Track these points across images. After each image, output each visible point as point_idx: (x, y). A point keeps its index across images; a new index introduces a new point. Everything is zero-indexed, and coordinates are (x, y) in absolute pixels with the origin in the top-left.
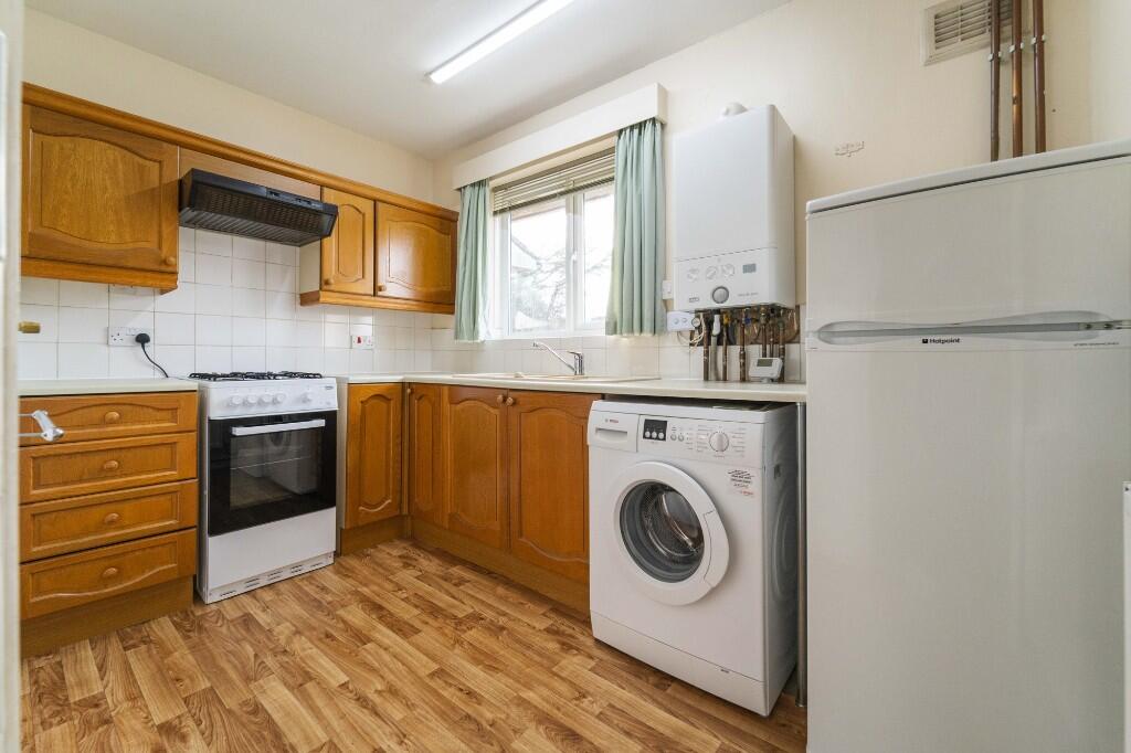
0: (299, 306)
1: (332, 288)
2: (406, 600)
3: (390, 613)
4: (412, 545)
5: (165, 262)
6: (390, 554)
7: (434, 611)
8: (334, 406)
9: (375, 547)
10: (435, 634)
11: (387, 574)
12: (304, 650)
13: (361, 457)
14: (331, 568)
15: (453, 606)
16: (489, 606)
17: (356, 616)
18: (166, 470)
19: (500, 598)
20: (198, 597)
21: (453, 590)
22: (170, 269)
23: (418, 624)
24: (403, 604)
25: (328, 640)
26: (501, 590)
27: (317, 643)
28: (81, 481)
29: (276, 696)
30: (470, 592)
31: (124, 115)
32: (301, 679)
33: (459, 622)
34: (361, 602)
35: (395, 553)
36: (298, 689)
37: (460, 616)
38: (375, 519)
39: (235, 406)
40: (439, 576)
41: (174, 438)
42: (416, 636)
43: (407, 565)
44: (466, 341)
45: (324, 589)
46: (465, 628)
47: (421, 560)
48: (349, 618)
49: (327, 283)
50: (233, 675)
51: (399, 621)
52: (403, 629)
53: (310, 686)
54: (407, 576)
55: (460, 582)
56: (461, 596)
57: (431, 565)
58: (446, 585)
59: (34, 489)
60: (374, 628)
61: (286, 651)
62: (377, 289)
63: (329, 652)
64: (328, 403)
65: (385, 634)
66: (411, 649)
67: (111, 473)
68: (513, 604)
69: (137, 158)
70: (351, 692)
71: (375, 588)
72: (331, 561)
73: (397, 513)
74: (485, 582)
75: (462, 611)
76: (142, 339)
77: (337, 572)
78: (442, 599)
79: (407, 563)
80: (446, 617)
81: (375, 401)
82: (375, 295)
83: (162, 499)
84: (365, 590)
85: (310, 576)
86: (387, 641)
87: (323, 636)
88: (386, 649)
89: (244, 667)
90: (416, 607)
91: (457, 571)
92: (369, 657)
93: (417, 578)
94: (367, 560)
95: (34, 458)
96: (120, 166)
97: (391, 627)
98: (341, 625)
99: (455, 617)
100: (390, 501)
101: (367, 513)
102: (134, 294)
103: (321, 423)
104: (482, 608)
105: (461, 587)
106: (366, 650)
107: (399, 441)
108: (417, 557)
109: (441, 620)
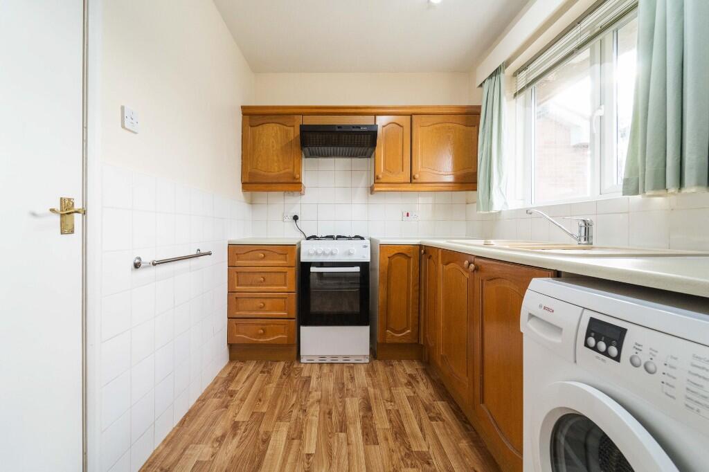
0: (370, 195)
1: (381, 181)
2: (388, 412)
3: (372, 417)
4: (423, 369)
5: (294, 178)
6: (406, 369)
7: (399, 432)
8: (368, 259)
9: (399, 361)
10: (385, 453)
11: (393, 384)
12: (313, 415)
13: (388, 296)
14: (366, 365)
15: (415, 437)
16: (444, 455)
17: (353, 407)
18: (281, 285)
19: (459, 452)
20: (298, 357)
21: (426, 421)
22: (298, 181)
23: (381, 438)
24: (384, 414)
25: (327, 416)
26: (464, 444)
27: (322, 413)
28: (251, 285)
29: (279, 439)
30: (437, 431)
31: (274, 107)
32: (297, 435)
33: (409, 453)
34: (364, 398)
35: (409, 370)
36: (290, 439)
37: (415, 449)
38: (397, 341)
39: (311, 255)
40: (424, 404)
41: (285, 269)
42: (373, 447)
43: (409, 384)
44: (481, 212)
45: (352, 378)
46: (409, 463)
47: (421, 384)
48: (348, 405)
49: (378, 178)
50: (277, 411)
51: (372, 427)
52: (369, 435)
53: (296, 442)
54: (403, 392)
55: (437, 418)
56: (428, 431)
57: (425, 390)
58: (424, 414)
59: (238, 285)
60: (355, 423)
61: (305, 410)
62: (412, 177)
63: (321, 426)
64: (364, 257)
65: (356, 433)
66: (362, 454)
67: (261, 283)
68: (465, 465)
69: (285, 127)
70: (308, 464)
71: (378, 392)
72: (367, 361)
73: (416, 341)
74: (455, 428)
75: (420, 445)
76: (296, 218)
77: (367, 371)
78: (412, 426)
79: (411, 381)
80: (403, 443)
81: (398, 258)
82: (411, 182)
83: (280, 300)
84: (371, 390)
85: (351, 366)
86: (353, 439)
87: (327, 411)
88: (348, 444)
89: (284, 409)
90: (390, 421)
91: (441, 406)
92: (336, 444)
93: (408, 397)
94: (388, 369)
95: (237, 272)
96: (279, 132)
97: (364, 428)
98: (341, 409)
99: (409, 448)
100: (409, 331)
101: (393, 336)
102: (293, 195)
103: (357, 269)
104: (437, 453)
105: (434, 423)
106: (338, 436)
107: (417, 288)
108: (419, 379)
109: (398, 444)
